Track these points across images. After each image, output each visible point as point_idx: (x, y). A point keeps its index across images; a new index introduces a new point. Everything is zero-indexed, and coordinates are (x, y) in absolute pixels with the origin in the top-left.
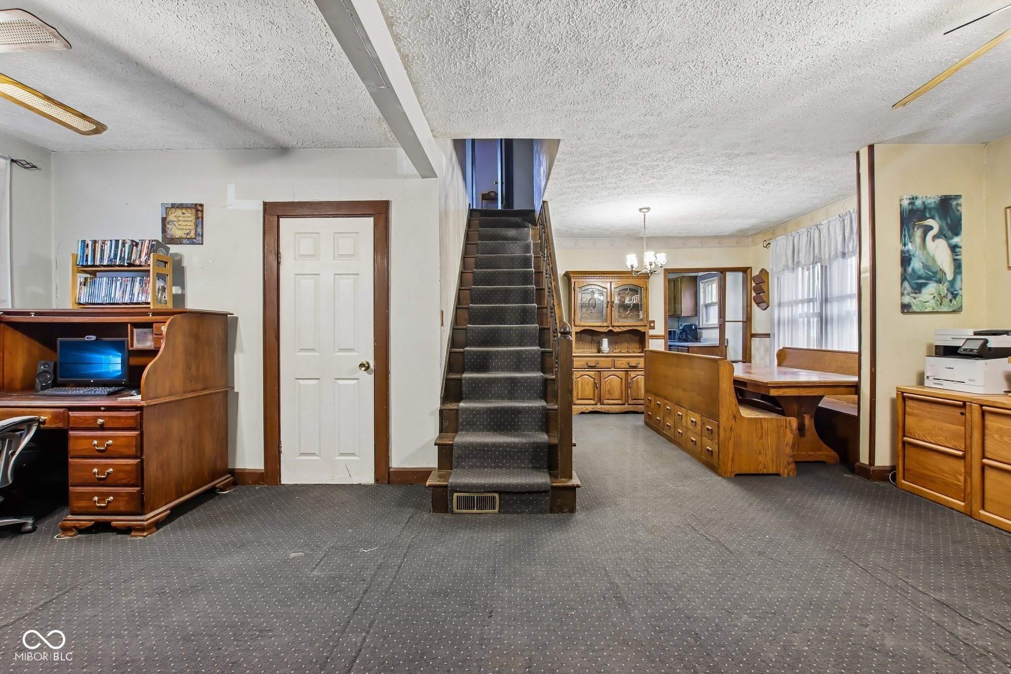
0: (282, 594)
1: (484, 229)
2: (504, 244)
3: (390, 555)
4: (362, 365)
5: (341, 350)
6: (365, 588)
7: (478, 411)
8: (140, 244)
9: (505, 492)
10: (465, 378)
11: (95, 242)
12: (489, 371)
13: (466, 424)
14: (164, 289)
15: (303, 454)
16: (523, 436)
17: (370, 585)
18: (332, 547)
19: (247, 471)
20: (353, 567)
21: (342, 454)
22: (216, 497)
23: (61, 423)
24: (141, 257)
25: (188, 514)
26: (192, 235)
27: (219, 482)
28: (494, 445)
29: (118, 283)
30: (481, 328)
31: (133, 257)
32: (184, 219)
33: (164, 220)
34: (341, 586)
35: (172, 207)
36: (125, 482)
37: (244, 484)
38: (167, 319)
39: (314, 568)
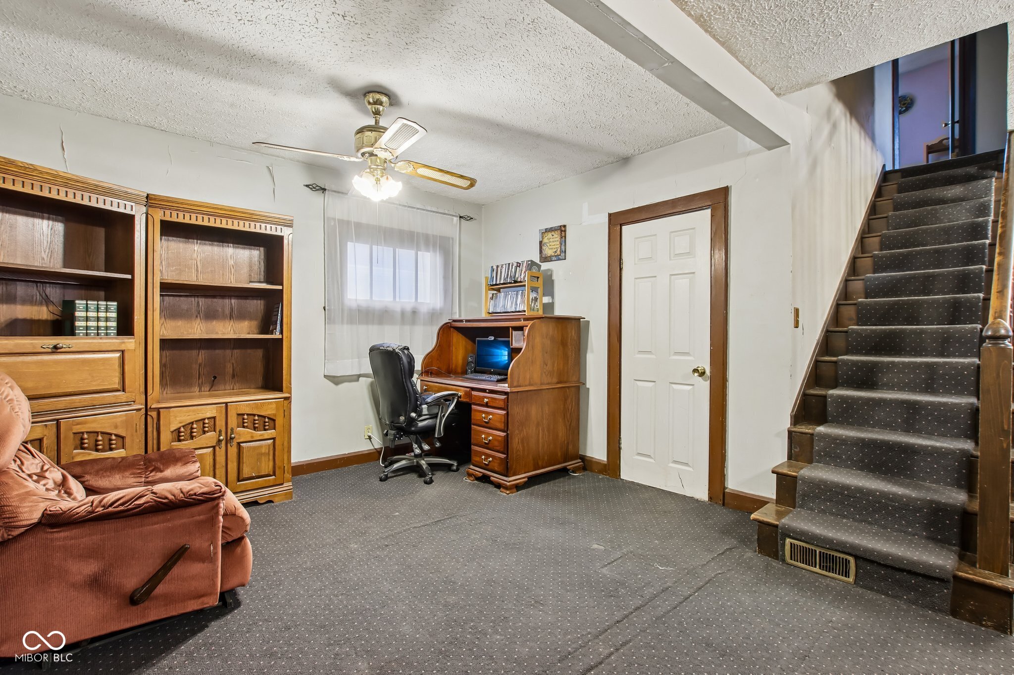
0: (568, 577)
1: (902, 195)
2: (936, 210)
3: (683, 582)
4: (695, 371)
5: (676, 353)
6: (639, 605)
7: (844, 441)
8: (521, 265)
9: (865, 559)
10: (832, 396)
11: (498, 267)
12: (877, 389)
13: (825, 455)
14: (536, 299)
15: (639, 454)
16: (916, 487)
17: (646, 605)
18: (631, 552)
19: (594, 460)
20: (640, 579)
21: (675, 462)
22: (567, 477)
23: (468, 399)
24: (522, 275)
25: (541, 485)
26: (558, 252)
27: (571, 465)
28: (859, 490)
29: (510, 296)
30: (871, 330)
31: (517, 276)
32: (553, 240)
33: (541, 242)
34: (618, 593)
35: (546, 232)
36: (498, 448)
37: (592, 471)
38: (529, 324)
39: (606, 566)
